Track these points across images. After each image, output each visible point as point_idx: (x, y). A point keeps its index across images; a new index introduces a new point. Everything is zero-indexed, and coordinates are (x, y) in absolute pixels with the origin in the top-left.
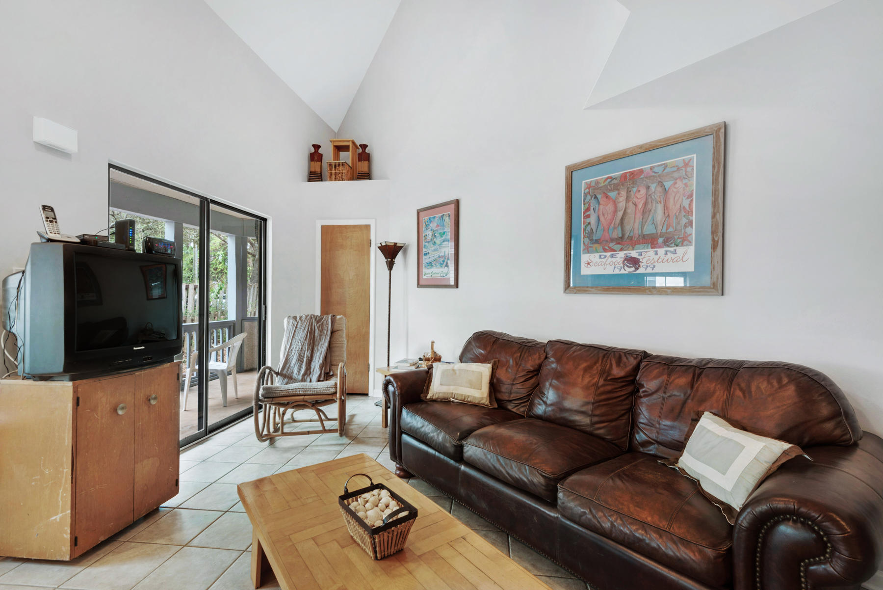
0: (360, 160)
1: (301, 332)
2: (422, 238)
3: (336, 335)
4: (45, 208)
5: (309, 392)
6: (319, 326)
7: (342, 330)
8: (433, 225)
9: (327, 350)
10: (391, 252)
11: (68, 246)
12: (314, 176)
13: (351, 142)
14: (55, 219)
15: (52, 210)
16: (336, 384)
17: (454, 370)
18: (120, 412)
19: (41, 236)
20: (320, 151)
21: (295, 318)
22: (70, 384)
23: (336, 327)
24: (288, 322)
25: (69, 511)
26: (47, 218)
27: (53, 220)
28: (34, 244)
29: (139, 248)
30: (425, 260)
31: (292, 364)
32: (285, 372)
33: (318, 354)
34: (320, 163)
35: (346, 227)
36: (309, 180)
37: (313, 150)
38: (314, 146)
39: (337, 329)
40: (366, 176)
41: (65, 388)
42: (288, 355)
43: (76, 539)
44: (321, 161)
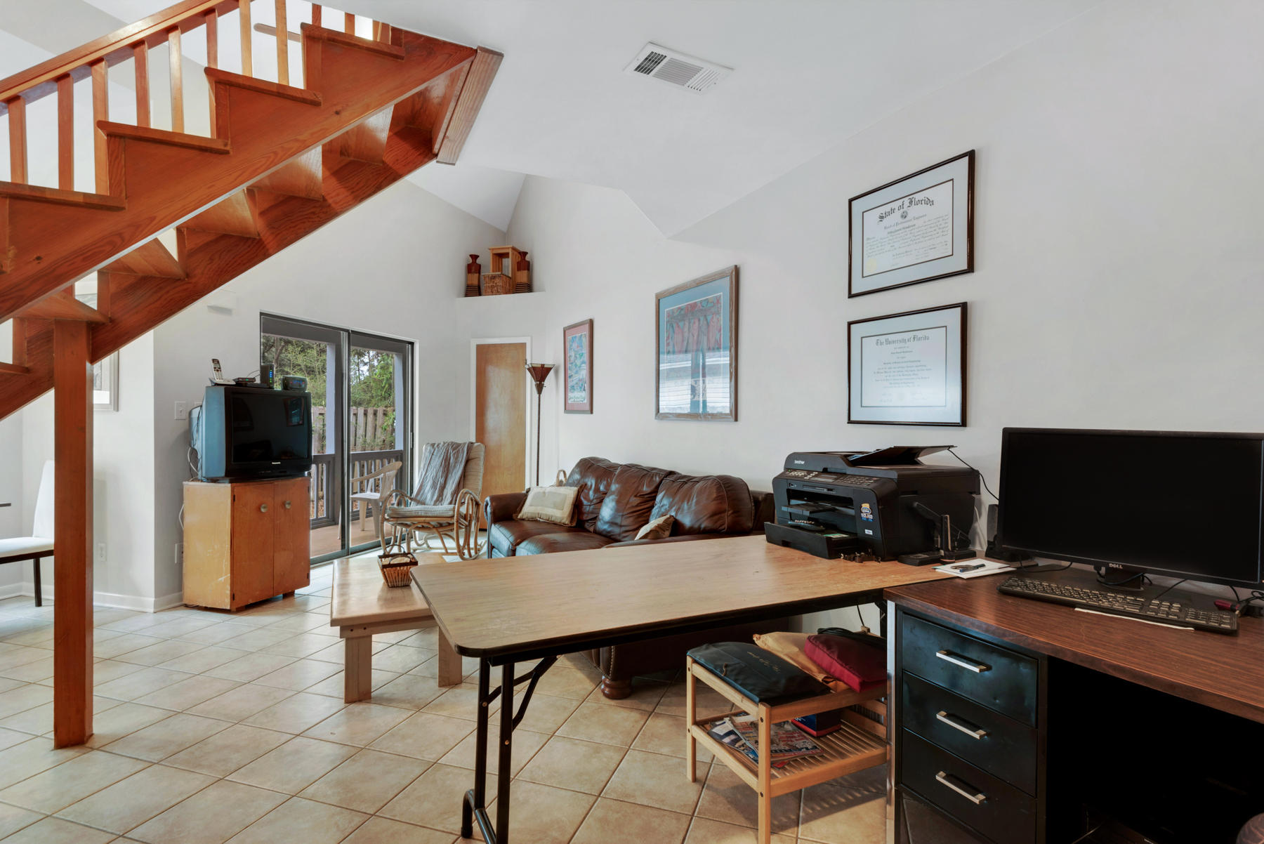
0: (519, 269)
1: (437, 459)
2: (568, 359)
3: (472, 464)
4: (214, 360)
5: (430, 514)
6: (454, 454)
7: (479, 458)
8: (575, 345)
9: (461, 478)
10: (540, 374)
11: (228, 388)
12: (473, 290)
13: (510, 249)
14: (220, 368)
15: (218, 362)
16: (454, 508)
17: (544, 493)
18: (263, 510)
19: (211, 381)
20: (478, 261)
21: (433, 445)
22: (229, 485)
23: (472, 455)
24: (426, 449)
25: (229, 575)
26: (215, 368)
27: (218, 369)
28: (207, 387)
29: (278, 387)
30: (570, 384)
31: (426, 491)
32: (418, 498)
33: (451, 481)
34: (477, 275)
35: (501, 345)
36: (467, 295)
37: (471, 261)
38: (471, 256)
39: (473, 457)
40: (528, 288)
41: (225, 488)
42: (423, 482)
43: (234, 595)
44: (479, 273)
